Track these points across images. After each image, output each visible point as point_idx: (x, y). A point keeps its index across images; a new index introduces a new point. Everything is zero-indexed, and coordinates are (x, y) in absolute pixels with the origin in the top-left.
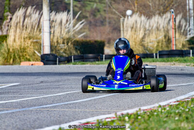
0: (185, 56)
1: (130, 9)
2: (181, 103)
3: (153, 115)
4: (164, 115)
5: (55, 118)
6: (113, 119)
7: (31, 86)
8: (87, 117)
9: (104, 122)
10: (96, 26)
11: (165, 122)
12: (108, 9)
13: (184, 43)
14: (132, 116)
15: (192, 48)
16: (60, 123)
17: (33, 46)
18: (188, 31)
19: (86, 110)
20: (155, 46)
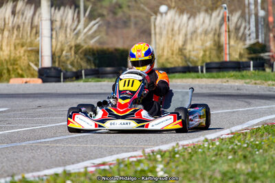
0: (243, 70)
1: (164, 4)
2: (236, 135)
3: (196, 152)
4: (212, 153)
5: (57, 156)
6: (139, 158)
7: (25, 112)
8: (102, 156)
9: (127, 163)
10: (116, 27)
11: (213, 162)
12: (133, 3)
13: (242, 52)
14: (167, 154)
15: (252, 59)
16: (65, 164)
17: (28, 56)
18: (247, 36)
19: (102, 145)
20: (201, 55)
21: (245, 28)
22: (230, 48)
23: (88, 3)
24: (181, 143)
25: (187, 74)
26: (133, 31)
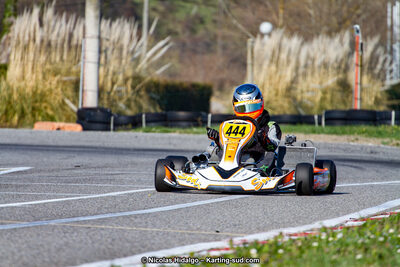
0: (380, 124)
1: (267, 21)
2: (368, 222)
3: (309, 247)
4: (333, 249)
5: (101, 244)
6: (224, 252)
7: (56, 173)
8: (170, 246)
10: (195, 52)
11: (335, 263)
12: (221, 18)
13: (379, 96)
14: (266, 248)
15: (393, 107)
16: (113, 256)
17: (62, 90)
18: (388, 72)
19: (169, 230)
20: (318, 99)
21: (385, 61)
22: (362, 90)
23: (154, 14)
24: (286, 231)
25: (298, 127)
26: (219, 59)
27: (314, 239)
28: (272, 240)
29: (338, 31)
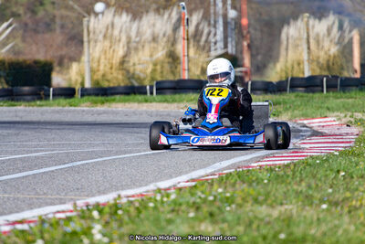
1: (101, 1)
3: (146, 207)
4: (167, 208)
6: (69, 214)
8: (20, 210)
9: (53, 221)
10: (36, 31)
11: (170, 222)
13: (205, 66)
14: (107, 210)
18: (212, 44)
19: (19, 196)
20: (149, 70)
21: (209, 34)
22: (189, 61)
24: (124, 193)
25: (132, 97)
26: (58, 37)
27: (150, 199)
28: (112, 202)
29: (165, 8)
